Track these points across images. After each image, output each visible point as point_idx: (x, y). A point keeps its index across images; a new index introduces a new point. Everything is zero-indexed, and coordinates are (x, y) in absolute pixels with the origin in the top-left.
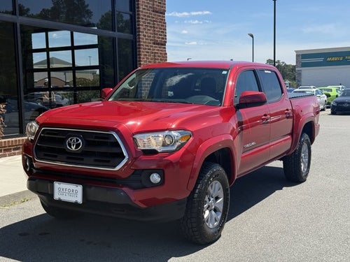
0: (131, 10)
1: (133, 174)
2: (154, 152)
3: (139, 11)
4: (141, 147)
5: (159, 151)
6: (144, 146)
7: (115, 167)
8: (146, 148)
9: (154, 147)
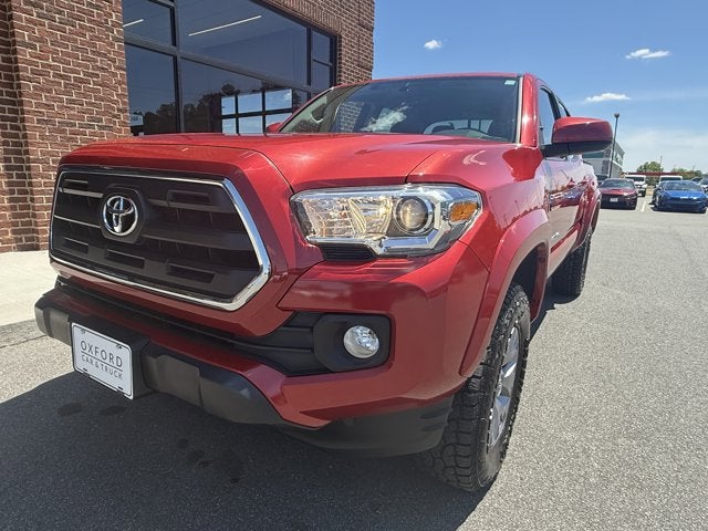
0: (331, 61)
1: (286, 324)
2: (361, 254)
3: (340, 63)
4: (318, 235)
5: (379, 251)
6: (330, 233)
7: (229, 298)
8: (336, 240)
9: (360, 236)
